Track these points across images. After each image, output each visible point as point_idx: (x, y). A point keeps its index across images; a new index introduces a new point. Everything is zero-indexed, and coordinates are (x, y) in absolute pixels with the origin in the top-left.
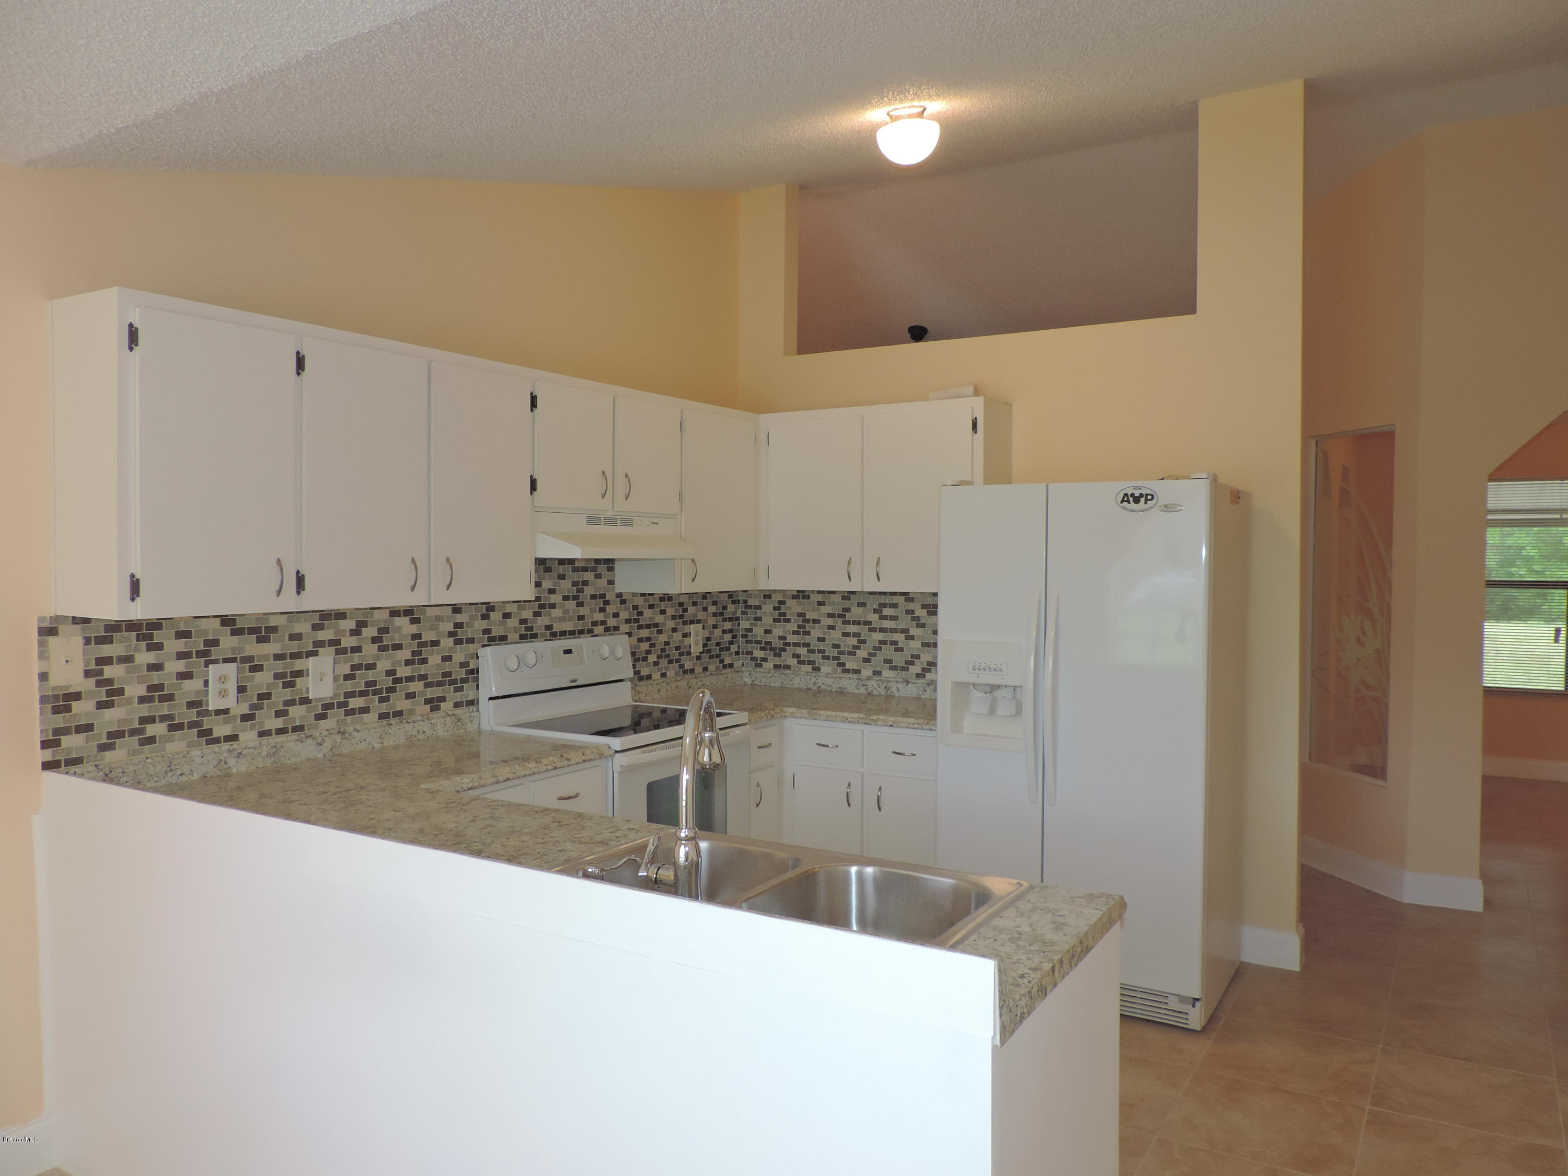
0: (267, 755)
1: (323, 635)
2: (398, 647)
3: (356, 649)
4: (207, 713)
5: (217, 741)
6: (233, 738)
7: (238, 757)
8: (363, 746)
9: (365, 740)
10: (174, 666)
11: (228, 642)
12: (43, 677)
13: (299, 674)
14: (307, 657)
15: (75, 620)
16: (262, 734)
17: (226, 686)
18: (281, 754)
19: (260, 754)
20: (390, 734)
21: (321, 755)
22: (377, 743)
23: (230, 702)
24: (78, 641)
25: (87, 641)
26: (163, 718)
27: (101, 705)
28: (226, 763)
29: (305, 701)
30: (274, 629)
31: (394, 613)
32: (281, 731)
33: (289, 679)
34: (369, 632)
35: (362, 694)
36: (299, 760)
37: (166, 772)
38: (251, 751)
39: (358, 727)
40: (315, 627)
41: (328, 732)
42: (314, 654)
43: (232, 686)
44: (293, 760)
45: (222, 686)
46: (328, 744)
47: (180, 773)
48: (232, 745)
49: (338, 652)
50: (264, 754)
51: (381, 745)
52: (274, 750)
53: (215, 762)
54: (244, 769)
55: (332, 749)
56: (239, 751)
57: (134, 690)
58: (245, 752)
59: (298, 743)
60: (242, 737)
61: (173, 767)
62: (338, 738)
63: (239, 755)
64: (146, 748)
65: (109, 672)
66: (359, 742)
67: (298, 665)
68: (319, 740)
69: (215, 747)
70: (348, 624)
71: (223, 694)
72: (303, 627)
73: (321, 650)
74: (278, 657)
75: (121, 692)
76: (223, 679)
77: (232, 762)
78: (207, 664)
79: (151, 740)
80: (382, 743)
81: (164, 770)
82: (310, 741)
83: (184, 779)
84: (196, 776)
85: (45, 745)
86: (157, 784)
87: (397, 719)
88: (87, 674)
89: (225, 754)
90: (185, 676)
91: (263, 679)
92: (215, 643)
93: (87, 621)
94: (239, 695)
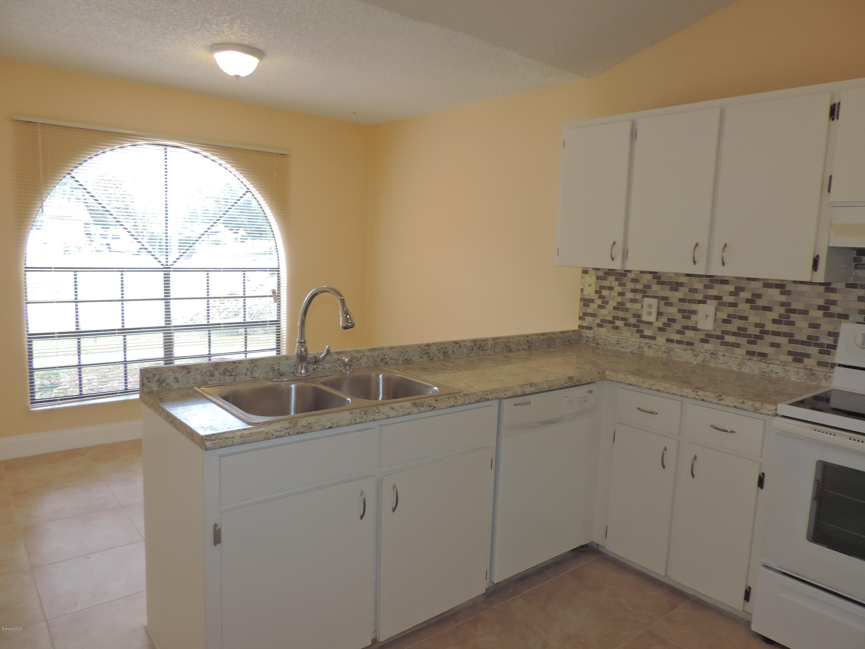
0: (664, 352)
1: (711, 292)
2: (769, 309)
3: (734, 305)
4: (642, 322)
5: (645, 337)
6: (653, 338)
7: (649, 348)
8: (725, 366)
9: (726, 363)
10: (629, 295)
11: (656, 287)
12: (582, 290)
13: (694, 312)
14: (699, 304)
15: (594, 269)
16: (669, 340)
17: (651, 310)
18: (672, 354)
19: (660, 350)
20: (747, 365)
21: (695, 363)
22: (736, 368)
23: (652, 318)
24: (594, 278)
25: (598, 278)
26: (623, 319)
27: (600, 307)
28: (643, 349)
29: (695, 329)
30: (682, 284)
31: (768, 284)
32: (679, 342)
33: (687, 314)
34: (746, 295)
35: (734, 334)
36: (681, 360)
37: (616, 344)
38: (656, 347)
39: (726, 354)
40: (706, 287)
41: (706, 351)
42: (704, 302)
43: (654, 311)
44: (678, 359)
45: (649, 310)
46: (701, 357)
47: (622, 346)
48: (650, 341)
49: (719, 304)
50: (663, 350)
51: (740, 370)
52: (668, 350)
53: (638, 347)
54: (651, 355)
55: (703, 361)
56: (650, 345)
57: (613, 303)
58: (653, 346)
59: (683, 351)
60: (658, 338)
61: (620, 343)
62: (708, 356)
63: (650, 347)
64: (614, 331)
65: (605, 293)
66: (722, 363)
67: (694, 307)
68: (696, 353)
69: (642, 340)
70: (730, 288)
71: (650, 314)
72: (698, 285)
73: (709, 301)
74: (681, 300)
75: (607, 303)
76: (650, 306)
77: (646, 349)
78: (644, 297)
79: (617, 328)
80: (740, 369)
81: (615, 342)
82: (690, 352)
83: (623, 350)
84: (628, 350)
85: (580, 318)
86: (613, 348)
87: (759, 358)
88: (596, 292)
89: (643, 344)
90: (633, 301)
91: (672, 311)
92: (649, 287)
93: (598, 269)
94: (658, 316)
